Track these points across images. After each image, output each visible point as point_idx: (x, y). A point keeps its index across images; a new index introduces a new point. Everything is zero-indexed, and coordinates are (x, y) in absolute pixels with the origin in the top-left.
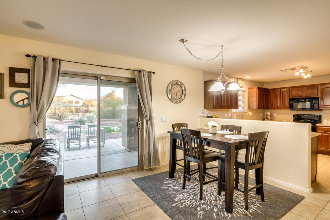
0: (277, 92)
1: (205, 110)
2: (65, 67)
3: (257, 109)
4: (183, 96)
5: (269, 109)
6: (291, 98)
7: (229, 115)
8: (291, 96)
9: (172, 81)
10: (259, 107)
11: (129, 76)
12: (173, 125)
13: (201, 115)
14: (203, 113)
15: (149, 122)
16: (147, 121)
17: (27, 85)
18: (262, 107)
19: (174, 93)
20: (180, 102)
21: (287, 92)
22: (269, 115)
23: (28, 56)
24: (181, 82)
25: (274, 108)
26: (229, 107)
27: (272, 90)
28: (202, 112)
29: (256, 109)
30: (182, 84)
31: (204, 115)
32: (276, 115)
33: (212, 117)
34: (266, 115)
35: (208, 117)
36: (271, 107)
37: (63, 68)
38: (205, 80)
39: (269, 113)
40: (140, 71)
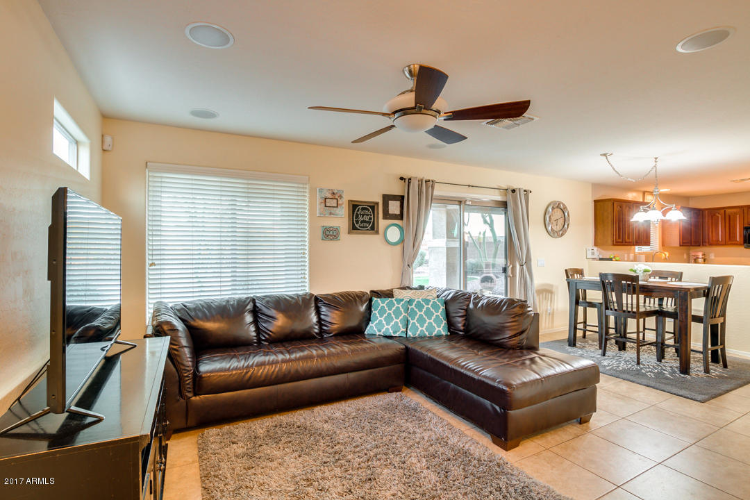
0: (717, 215)
1: (595, 249)
2: (439, 191)
3: (680, 246)
4: (566, 226)
5: (699, 246)
6: (746, 225)
7: (632, 256)
8: (746, 222)
9: (552, 202)
10: (683, 243)
11: (499, 198)
12: (566, 270)
13: (590, 256)
14: (593, 254)
15: (525, 267)
16: (521, 265)
17: (401, 217)
18: (688, 243)
19: (554, 222)
20: (562, 235)
21: (738, 216)
22: (701, 256)
23: (402, 179)
24: (564, 205)
25: (711, 245)
26: (636, 242)
27: (707, 212)
28: (591, 251)
29: (678, 245)
30: (565, 208)
31: (594, 257)
32: (715, 256)
33: (611, 260)
34: (695, 258)
35: (601, 259)
36: (706, 242)
37: (436, 193)
38: (596, 199)
39: (700, 255)
40: (514, 191)
